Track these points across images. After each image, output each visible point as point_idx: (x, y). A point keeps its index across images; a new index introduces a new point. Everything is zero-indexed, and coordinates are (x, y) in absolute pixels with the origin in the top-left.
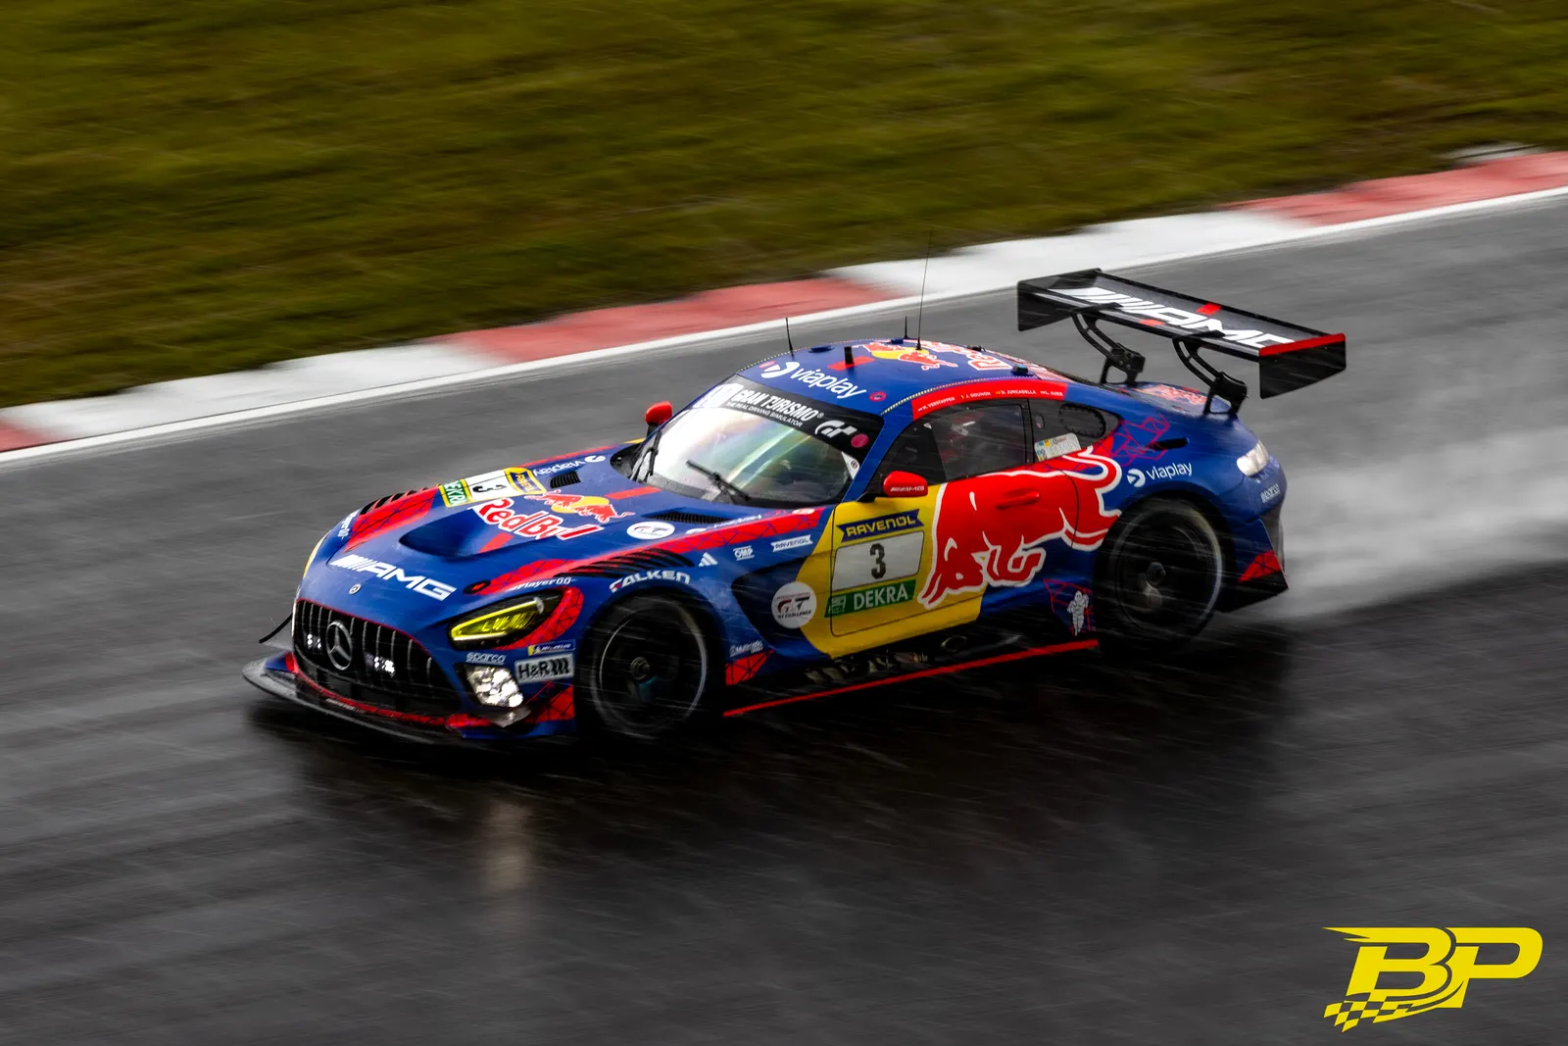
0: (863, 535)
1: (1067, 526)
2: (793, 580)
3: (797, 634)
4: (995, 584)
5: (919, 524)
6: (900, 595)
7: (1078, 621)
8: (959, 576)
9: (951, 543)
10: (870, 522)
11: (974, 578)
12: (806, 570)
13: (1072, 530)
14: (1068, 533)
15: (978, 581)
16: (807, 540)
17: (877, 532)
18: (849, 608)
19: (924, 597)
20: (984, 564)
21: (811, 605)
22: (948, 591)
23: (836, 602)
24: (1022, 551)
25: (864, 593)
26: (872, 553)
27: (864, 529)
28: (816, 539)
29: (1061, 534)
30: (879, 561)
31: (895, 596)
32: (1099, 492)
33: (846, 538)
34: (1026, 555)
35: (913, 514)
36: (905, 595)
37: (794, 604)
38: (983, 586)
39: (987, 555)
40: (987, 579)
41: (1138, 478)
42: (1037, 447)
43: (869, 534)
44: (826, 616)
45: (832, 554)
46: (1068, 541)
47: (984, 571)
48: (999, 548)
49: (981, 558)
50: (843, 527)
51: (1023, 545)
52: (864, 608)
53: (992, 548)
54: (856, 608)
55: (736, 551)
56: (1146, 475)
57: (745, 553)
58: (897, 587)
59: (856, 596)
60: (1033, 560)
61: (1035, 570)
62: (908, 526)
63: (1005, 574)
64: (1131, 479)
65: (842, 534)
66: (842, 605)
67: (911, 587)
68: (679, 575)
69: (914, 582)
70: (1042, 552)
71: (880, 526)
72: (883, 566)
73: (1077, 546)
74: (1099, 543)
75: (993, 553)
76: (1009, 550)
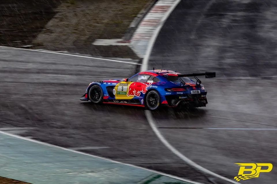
1: (143, 90)
3: (114, 96)
4: (136, 96)
7: (142, 103)
12: (115, 88)
16: (116, 84)
19: (127, 95)
21: (116, 92)
24: (138, 92)
25: (121, 92)
26: (122, 87)
27: (122, 84)
32: (147, 87)
35: (128, 84)
37: (114, 92)
38: (134, 96)
40: (134, 95)
44: (117, 94)
45: (118, 86)
47: (134, 94)
52: (121, 94)
53: (135, 91)
56: (152, 86)
57: (109, 84)
58: (124, 93)
62: (126, 85)
63: (136, 95)
64: (150, 86)
66: (119, 93)
67: (126, 93)
68: (99, 83)
71: (124, 84)
72: (123, 90)
74: (145, 93)
76: (137, 92)
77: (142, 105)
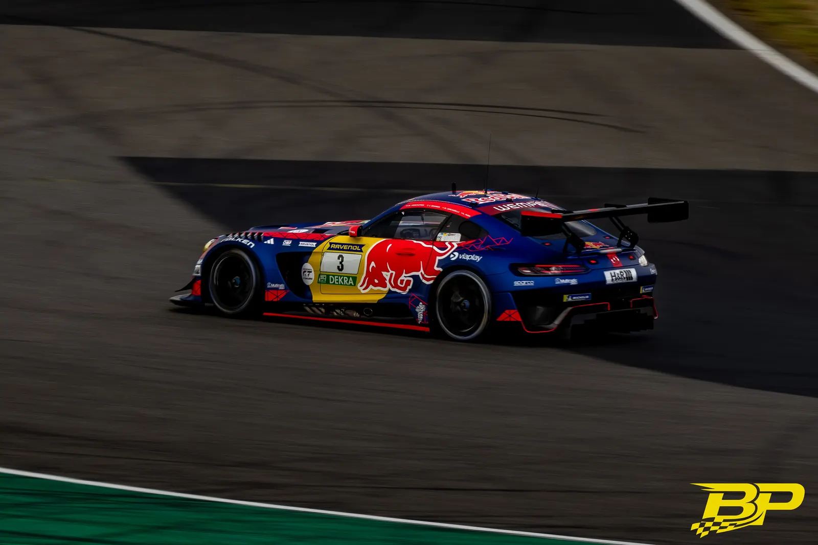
0: (337, 249)
1: (422, 270)
2: (307, 261)
3: (307, 287)
4: (392, 289)
5: (361, 251)
6: (350, 283)
7: (420, 317)
8: (376, 281)
9: (373, 264)
10: (342, 244)
11: (383, 283)
12: (312, 258)
13: (423, 273)
14: (421, 273)
15: (385, 286)
16: (313, 244)
17: (343, 250)
18: (328, 282)
19: (361, 286)
20: (388, 278)
21: (313, 275)
22: (371, 286)
23: (322, 277)
24: (404, 277)
25: (334, 276)
26: (339, 259)
27: (338, 246)
28: (317, 246)
29: (418, 273)
30: (341, 263)
31: (348, 282)
32: (438, 258)
33: (329, 249)
34: (406, 279)
35: (361, 246)
36: (352, 283)
37: (307, 274)
38: (386, 290)
39: (389, 274)
40: (389, 286)
41: (455, 255)
42: (439, 235)
43: (340, 249)
44: (318, 283)
45: (322, 254)
46: (421, 278)
47: (387, 282)
48: (394, 273)
49: (384, 273)
50: (331, 244)
51: (404, 274)
52: (334, 284)
53: (391, 272)
54: (331, 283)
55: (286, 241)
56: (459, 256)
57: (287, 243)
58: (349, 278)
59: (330, 277)
60: (408, 282)
61: (409, 287)
62: (356, 251)
63: (396, 286)
64: (451, 256)
65: (328, 245)
66: (324, 279)
67: (354, 280)
68: (250, 243)
69: (356, 278)
70: (411, 279)
71: (344, 247)
72: (342, 266)
73: (423, 281)
74: (431, 282)
75: (392, 274)
76: (398, 275)
77: (421, 325)
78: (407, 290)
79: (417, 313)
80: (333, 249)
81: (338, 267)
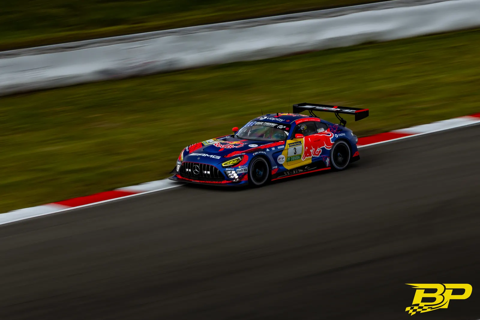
0: (292, 146)
1: (325, 145)
2: (281, 154)
3: (282, 165)
4: (314, 156)
5: (301, 144)
7: (328, 164)
8: (308, 154)
9: (307, 148)
10: (293, 143)
11: (310, 155)
12: (283, 152)
13: (326, 146)
14: (325, 146)
16: (283, 147)
17: (295, 145)
18: (290, 160)
19: (302, 158)
20: (312, 152)
21: (284, 159)
22: (306, 157)
24: (318, 150)
25: (293, 157)
26: (294, 149)
28: (285, 146)
29: (324, 147)
30: (295, 151)
32: (330, 138)
34: (319, 150)
35: (300, 142)
36: (299, 158)
37: (281, 159)
39: (312, 150)
40: (312, 155)
42: (318, 130)
44: (287, 162)
45: (288, 149)
46: (326, 148)
47: (312, 154)
48: (314, 149)
49: (312, 151)
50: (289, 144)
51: (318, 149)
52: (293, 160)
53: (313, 149)
55: (272, 148)
56: (338, 135)
57: (274, 149)
58: (298, 156)
59: (291, 158)
60: (320, 151)
61: (320, 153)
63: (315, 154)
64: (335, 136)
65: (289, 145)
66: (289, 159)
67: (300, 156)
68: (264, 152)
69: (301, 155)
70: (321, 150)
73: (327, 149)
74: (331, 148)
76: (316, 150)
77: (328, 167)
78: (319, 155)
79: (326, 162)
80: (291, 146)
81: (294, 153)
